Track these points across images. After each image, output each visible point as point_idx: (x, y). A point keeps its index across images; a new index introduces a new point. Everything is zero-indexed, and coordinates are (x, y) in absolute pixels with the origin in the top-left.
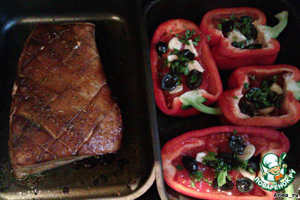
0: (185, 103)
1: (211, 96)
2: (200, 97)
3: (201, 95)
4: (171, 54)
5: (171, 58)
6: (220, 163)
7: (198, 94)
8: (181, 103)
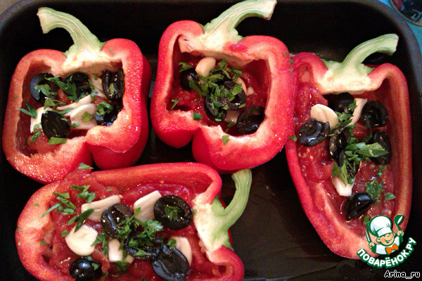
0: (224, 239)
1: (212, 188)
2: (212, 208)
3: (208, 206)
4: (107, 253)
5: (115, 254)
6: (348, 157)
7: (204, 211)
8: (223, 249)
